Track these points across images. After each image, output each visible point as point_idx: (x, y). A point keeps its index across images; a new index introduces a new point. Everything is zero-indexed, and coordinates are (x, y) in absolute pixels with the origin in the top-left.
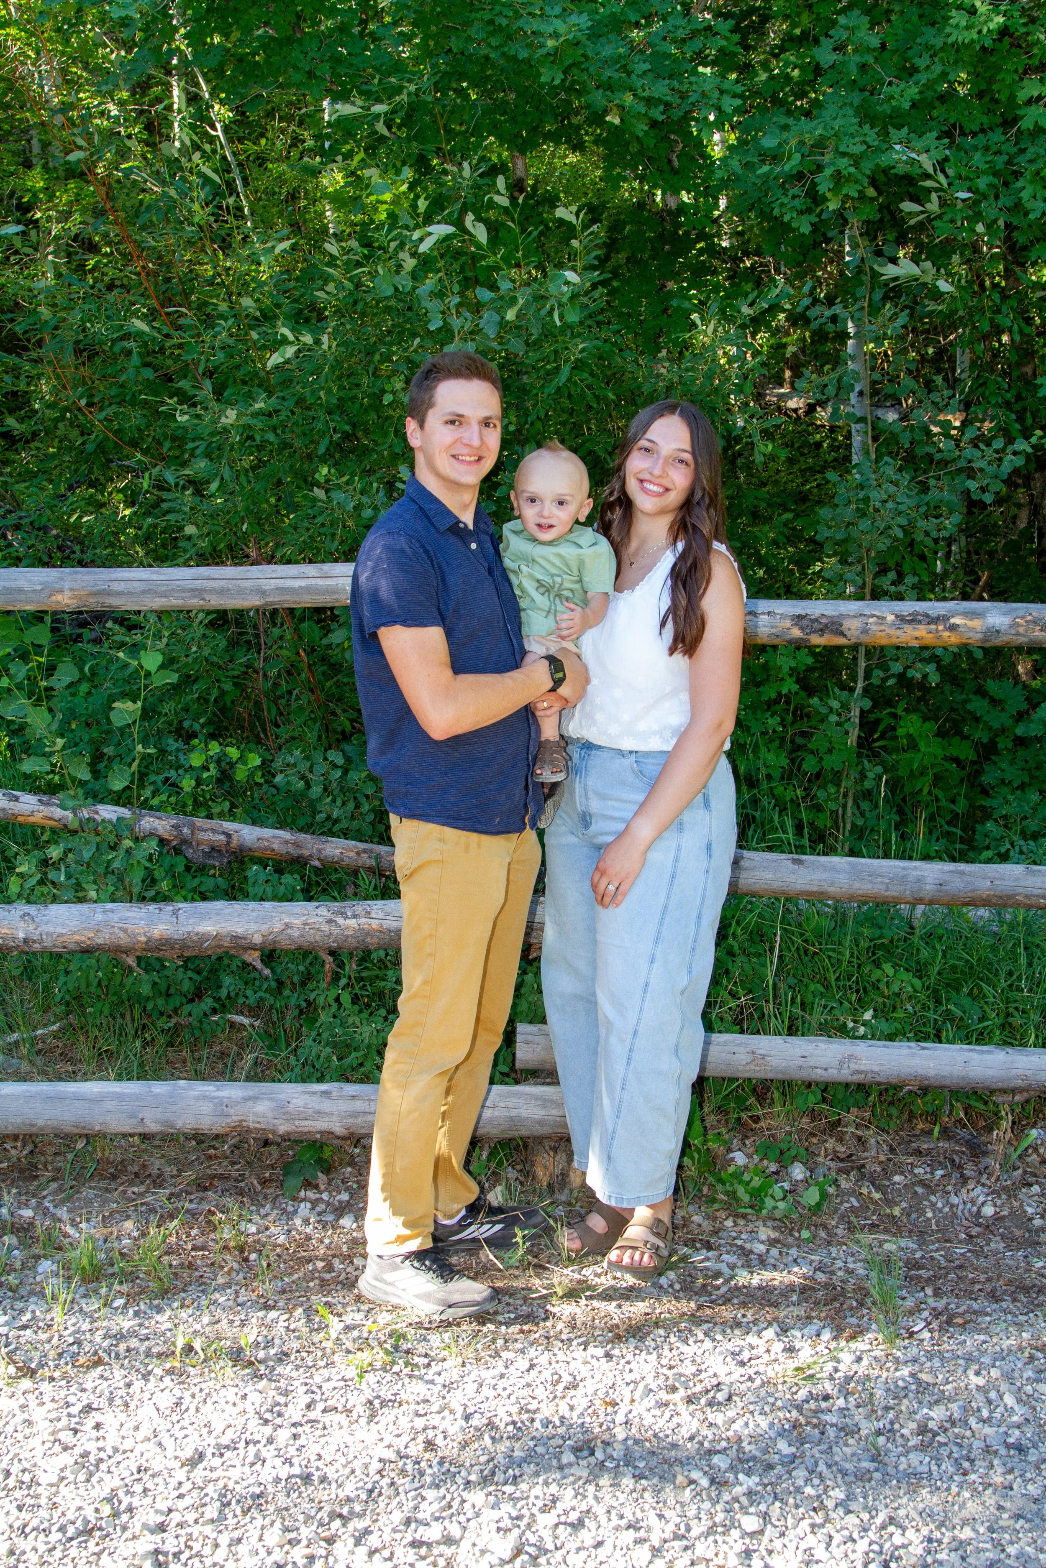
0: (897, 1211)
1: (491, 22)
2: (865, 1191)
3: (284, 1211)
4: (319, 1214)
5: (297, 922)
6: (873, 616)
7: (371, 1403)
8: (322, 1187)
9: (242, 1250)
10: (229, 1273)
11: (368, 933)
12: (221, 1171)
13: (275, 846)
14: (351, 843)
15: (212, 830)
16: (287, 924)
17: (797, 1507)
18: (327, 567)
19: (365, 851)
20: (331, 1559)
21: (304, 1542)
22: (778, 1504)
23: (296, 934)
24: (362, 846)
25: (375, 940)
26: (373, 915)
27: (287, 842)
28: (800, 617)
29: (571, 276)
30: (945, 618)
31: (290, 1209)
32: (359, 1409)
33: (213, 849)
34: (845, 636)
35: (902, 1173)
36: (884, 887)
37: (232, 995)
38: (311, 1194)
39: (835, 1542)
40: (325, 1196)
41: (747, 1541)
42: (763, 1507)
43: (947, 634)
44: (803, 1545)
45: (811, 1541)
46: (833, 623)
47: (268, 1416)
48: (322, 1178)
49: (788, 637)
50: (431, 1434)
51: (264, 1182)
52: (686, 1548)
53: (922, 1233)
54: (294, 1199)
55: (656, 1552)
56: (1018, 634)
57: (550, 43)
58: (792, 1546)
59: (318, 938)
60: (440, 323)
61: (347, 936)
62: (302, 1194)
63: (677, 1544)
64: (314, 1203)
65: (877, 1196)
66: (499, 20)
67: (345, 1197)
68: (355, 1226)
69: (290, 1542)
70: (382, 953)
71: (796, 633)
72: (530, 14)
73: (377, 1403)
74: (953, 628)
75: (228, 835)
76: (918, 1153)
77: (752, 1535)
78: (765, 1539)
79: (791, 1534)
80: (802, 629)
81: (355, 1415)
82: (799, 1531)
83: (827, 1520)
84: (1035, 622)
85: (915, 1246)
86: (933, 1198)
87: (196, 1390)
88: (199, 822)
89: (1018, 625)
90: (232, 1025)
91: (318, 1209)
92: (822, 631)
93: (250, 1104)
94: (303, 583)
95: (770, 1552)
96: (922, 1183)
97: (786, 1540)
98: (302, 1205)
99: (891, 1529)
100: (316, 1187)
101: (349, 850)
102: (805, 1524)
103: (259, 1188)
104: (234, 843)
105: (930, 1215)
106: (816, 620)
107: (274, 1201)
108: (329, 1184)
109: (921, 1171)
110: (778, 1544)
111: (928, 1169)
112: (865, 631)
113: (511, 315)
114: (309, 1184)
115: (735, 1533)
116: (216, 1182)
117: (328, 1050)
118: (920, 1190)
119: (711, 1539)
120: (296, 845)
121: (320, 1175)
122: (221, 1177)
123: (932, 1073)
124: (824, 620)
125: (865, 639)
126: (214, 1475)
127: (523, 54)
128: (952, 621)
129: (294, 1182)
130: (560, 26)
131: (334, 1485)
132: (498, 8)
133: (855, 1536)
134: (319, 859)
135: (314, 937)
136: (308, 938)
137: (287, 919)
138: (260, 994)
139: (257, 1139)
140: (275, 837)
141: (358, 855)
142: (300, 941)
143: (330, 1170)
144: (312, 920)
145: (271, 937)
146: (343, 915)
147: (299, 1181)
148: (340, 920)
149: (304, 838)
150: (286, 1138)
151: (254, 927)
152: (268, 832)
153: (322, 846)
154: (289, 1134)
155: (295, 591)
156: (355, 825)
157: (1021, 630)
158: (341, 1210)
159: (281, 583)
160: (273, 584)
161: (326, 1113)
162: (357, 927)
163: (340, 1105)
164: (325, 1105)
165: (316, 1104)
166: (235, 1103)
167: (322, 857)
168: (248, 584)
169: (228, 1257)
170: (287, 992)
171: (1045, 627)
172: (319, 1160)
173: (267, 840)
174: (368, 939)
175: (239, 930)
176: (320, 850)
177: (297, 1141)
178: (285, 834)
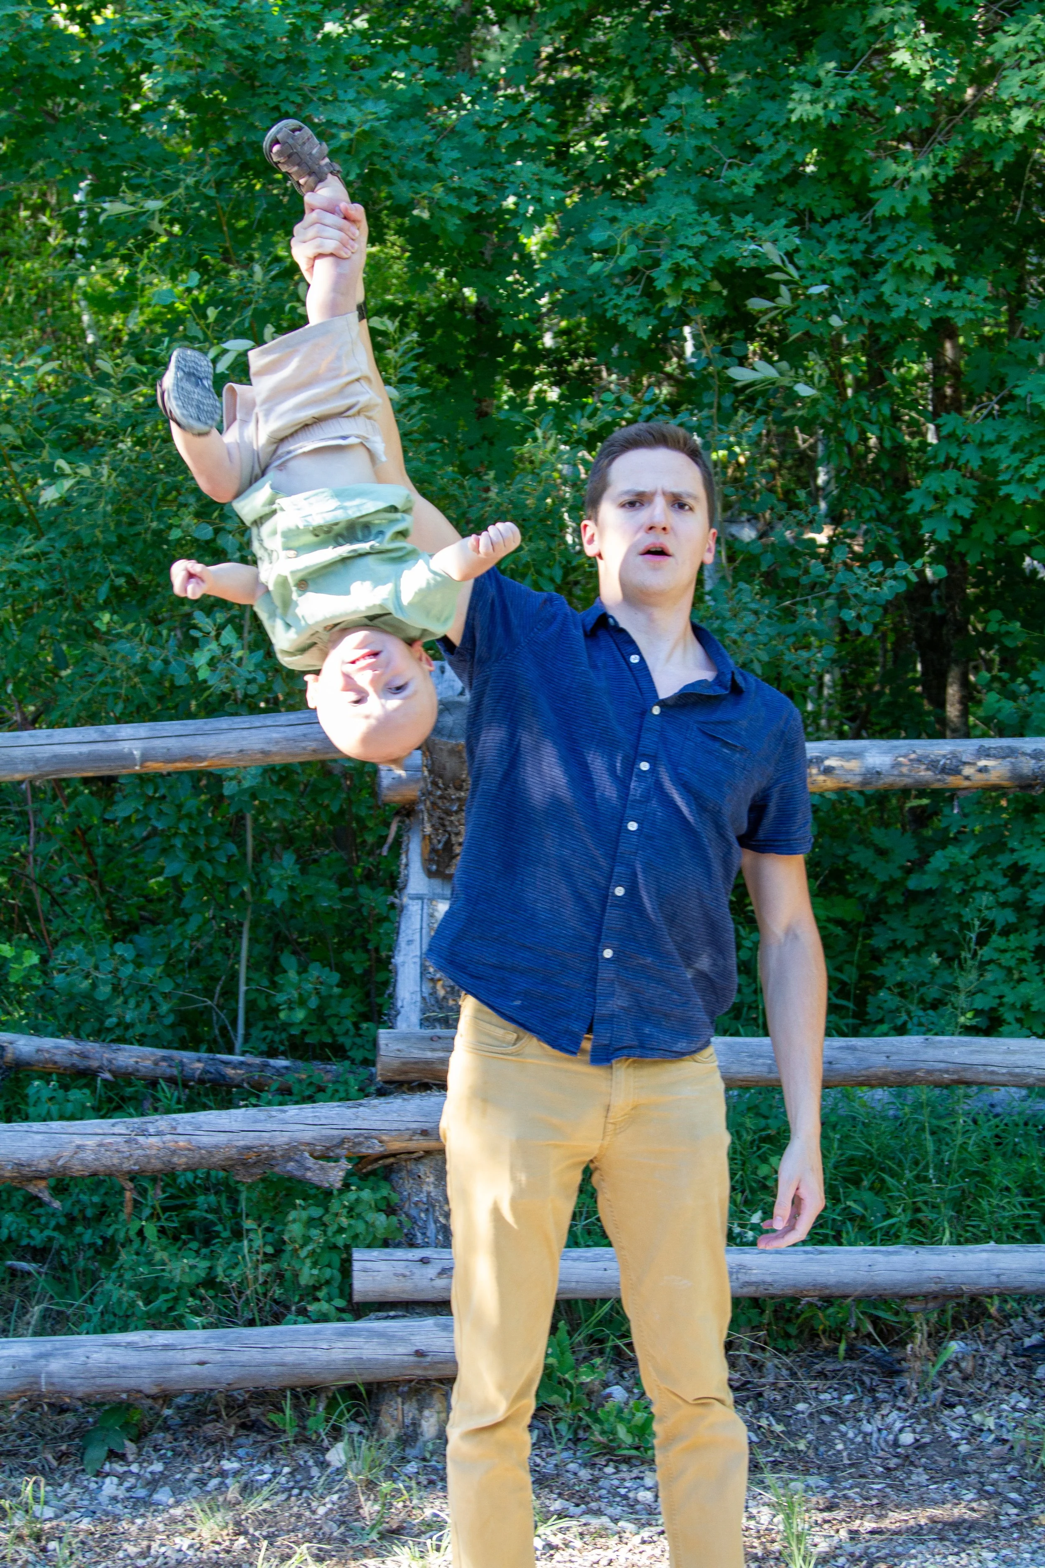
0: (802, 1446)
2: (764, 1423)
3: (86, 1488)
4: (129, 1490)
5: (91, 1142)
8: (131, 1458)
9: (38, 1539)
11: (174, 1152)
12: (8, 1447)
13: (57, 1058)
14: (148, 1050)
16: (79, 1147)
18: (110, 729)
19: (164, 1059)
23: (89, 1156)
24: (161, 1052)
25: (184, 1160)
26: (179, 1130)
27: (71, 1053)
30: (819, 760)
31: (93, 1486)
35: (805, 1400)
36: (765, 1069)
37: (14, 1235)
38: (119, 1468)
40: (135, 1468)
43: (821, 778)
48: (130, 1448)
51: (61, 1457)
53: (833, 1469)
54: (98, 1474)
56: (902, 775)
57: (344, 135)
59: (116, 1161)
61: (150, 1157)
62: (107, 1467)
64: (122, 1478)
65: (779, 1428)
67: (158, 1467)
68: (171, 1501)
70: (190, 1176)
72: (320, 99)
74: (828, 771)
75: (2, 1048)
76: (822, 1375)
84: (919, 761)
85: (826, 1484)
86: (842, 1428)
89: (900, 764)
90: (13, 1272)
91: (127, 1485)
93: (42, 1362)
94: (85, 749)
96: (829, 1411)
98: (108, 1480)
100: (122, 1457)
101: (144, 1058)
103: (55, 1463)
104: (9, 1055)
105: (840, 1447)
107: (72, 1480)
108: (139, 1454)
109: (827, 1396)
111: (835, 1394)
114: (114, 1455)
116: (2, 1460)
117: (132, 1293)
118: (827, 1418)
120: (83, 1056)
121: (128, 1443)
122: (8, 1454)
123: (832, 1280)
128: (827, 763)
129: (97, 1453)
130: (352, 113)
132: (284, 94)
134: (110, 1071)
135: (111, 1160)
136: (104, 1161)
137: (78, 1140)
138: (48, 1233)
139: (50, 1405)
140: (57, 1047)
141: (156, 1063)
142: (96, 1166)
143: (139, 1437)
144: (109, 1140)
145: (60, 1163)
146: (144, 1133)
147: (103, 1452)
148: (141, 1139)
149: (92, 1047)
150: (86, 1401)
151: (40, 1152)
152: (48, 1042)
153: (114, 1055)
154: (89, 1396)
155: (74, 759)
156: (152, 1029)
157: (905, 770)
158: (154, 1484)
159: (58, 749)
160: (48, 751)
161: (133, 1368)
162: (161, 1145)
163: (148, 1357)
164: (131, 1358)
165: (120, 1357)
166: (25, 1362)
167: (113, 1067)
168: (18, 752)
169: (21, 1548)
170: (79, 1229)
171: (933, 765)
172: (125, 1426)
173: (48, 1051)
174: (175, 1159)
175: (23, 1157)
176: (110, 1061)
177: (99, 1405)
178: (67, 1044)
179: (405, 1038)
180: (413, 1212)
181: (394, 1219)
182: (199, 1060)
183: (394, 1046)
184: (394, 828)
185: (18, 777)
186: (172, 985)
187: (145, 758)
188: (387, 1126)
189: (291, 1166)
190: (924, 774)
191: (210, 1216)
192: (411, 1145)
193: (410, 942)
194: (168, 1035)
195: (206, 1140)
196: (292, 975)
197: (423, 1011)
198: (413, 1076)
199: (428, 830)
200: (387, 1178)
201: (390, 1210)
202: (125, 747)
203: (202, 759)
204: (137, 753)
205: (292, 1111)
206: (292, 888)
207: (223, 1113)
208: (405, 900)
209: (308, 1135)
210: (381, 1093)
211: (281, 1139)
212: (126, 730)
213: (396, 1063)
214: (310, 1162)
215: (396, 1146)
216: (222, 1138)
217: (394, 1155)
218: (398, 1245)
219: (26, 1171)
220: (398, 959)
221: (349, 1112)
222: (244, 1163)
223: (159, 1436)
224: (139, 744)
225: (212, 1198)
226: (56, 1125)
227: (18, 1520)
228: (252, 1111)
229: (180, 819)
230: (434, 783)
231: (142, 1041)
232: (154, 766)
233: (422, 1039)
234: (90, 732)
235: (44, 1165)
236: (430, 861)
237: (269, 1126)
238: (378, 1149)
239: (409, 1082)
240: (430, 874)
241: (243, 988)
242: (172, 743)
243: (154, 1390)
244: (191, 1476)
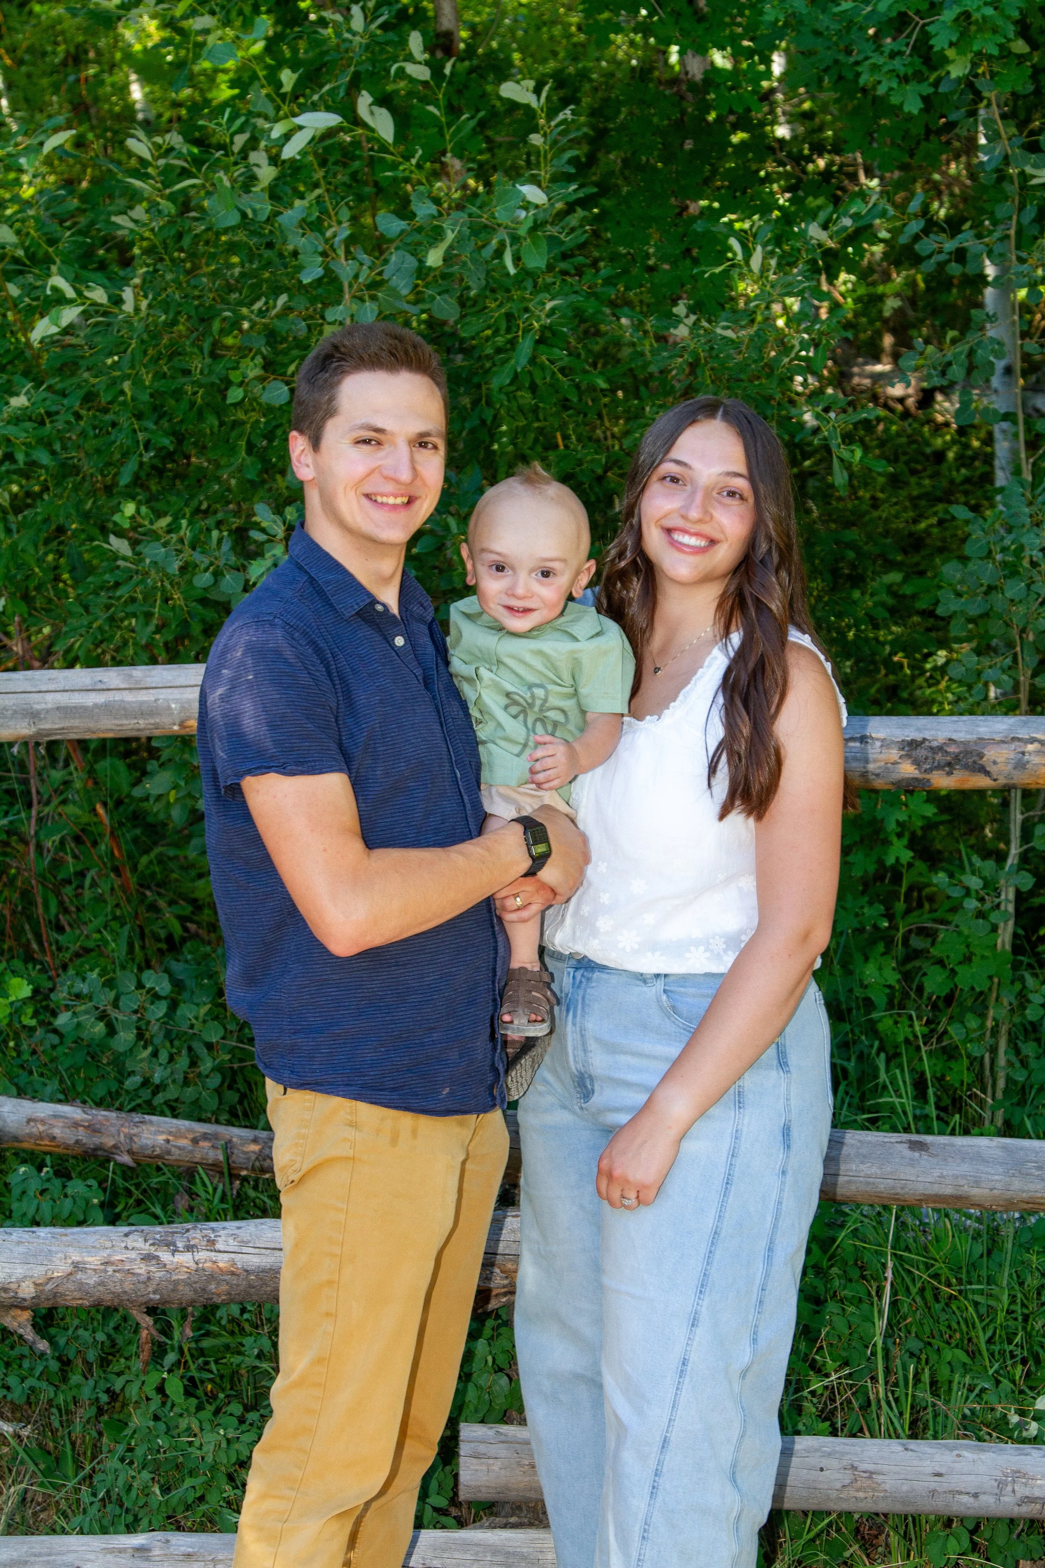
5: (93, 1260)
6: (1033, 740)
11: (212, 1277)
13: (57, 1132)
14: (183, 1124)
16: (75, 1265)
18: (139, 672)
19: (205, 1137)
23: (90, 1278)
24: (202, 1128)
25: (224, 1288)
26: (220, 1246)
27: (76, 1125)
28: (913, 744)
29: (532, 193)
34: (987, 773)
46: (967, 753)
49: (895, 777)
59: (128, 1287)
60: (319, 272)
61: (176, 1283)
70: (235, 1310)
71: (908, 770)
80: (917, 763)
92: (949, 767)
94: (102, 699)
101: (178, 1135)
106: (940, 748)
112: (1021, 765)
113: (434, 258)
117: (146, 1475)
120: (92, 1128)
124: (952, 749)
125: (1022, 779)
134: (130, 1152)
135: (120, 1284)
136: (111, 1286)
137: (75, 1256)
138: (31, 1382)
140: (55, 1116)
141: (194, 1144)
142: (98, 1293)
144: (118, 1256)
145: (49, 1287)
146: (170, 1248)
148: (165, 1256)
149: (104, 1117)
151: (20, 1272)
152: (43, 1109)
153: (135, 1131)
155: (86, 712)
156: (189, 1094)
159: (64, 698)
160: (52, 701)
162: (193, 1266)
167: (135, 1147)
168: (9, 701)
170: (76, 1378)
173: (43, 1122)
174: (212, 1287)
176: (130, 1137)
178: (70, 1112)
182: (255, 1141)
185: (7, 735)
186: (221, 1033)
187: (186, 715)
195: (256, 1261)
202: (160, 697)
204: (176, 706)
224: (179, 694)
226: (46, 1233)
231: (176, 1110)
234: (112, 676)
235: (26, 1290)
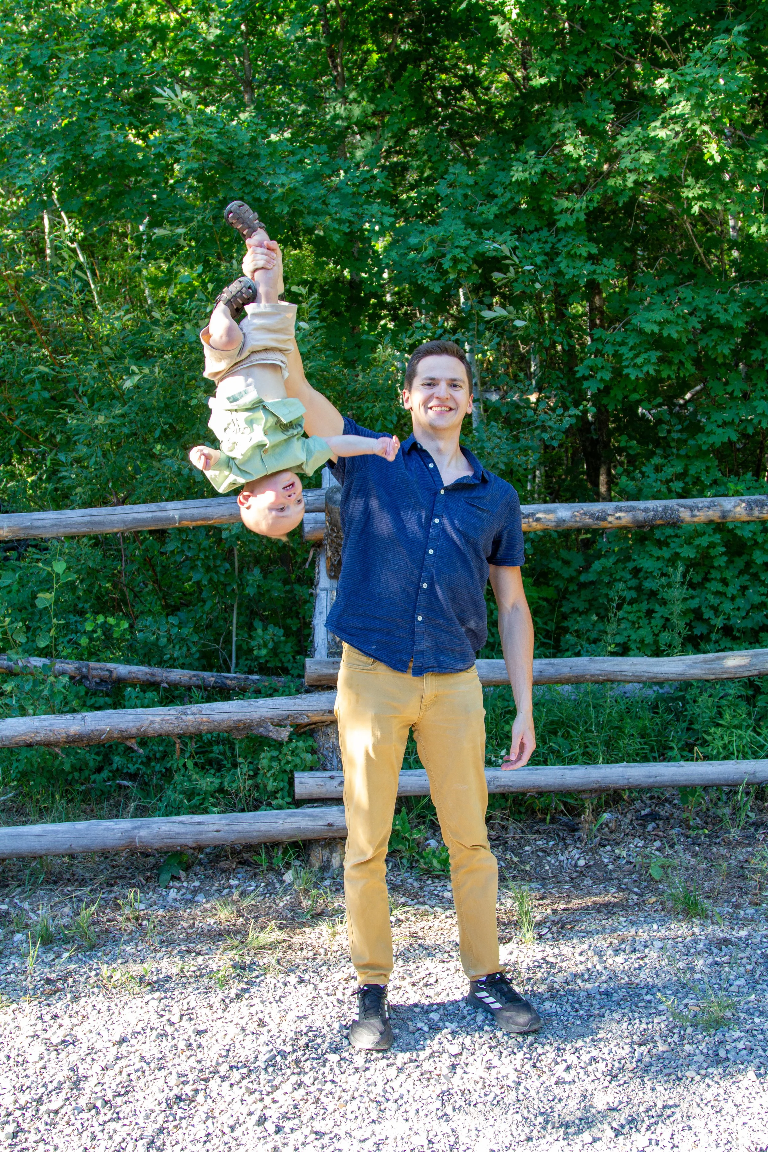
0: (528, 868)
1: (244, 179)
2: (508, 857)
3: (161, 895)
4: (182, 895)
5: (158, 719)
7: (224, 1001)
8: (183, 879)
9: (137, 920)
10: (130, 934)
11: (201, 724)
12: (120, 874)
13: (139, 676)
14: (186, 671)
15: (100, 669)
16: (152, 721)
17: (481, 1037)
18: (163, 504)
19: (194, 676)
20: (208, 1091)
21: (191, 1082)
22: (469, 1037)
23: (157, 726)
24: (192, 673)
25: (206, 727)
26: (203, 712)
27: (146, 673)
29: (303, 324)
30: (533, 514)
31: (164, 893)
32: (217, 1005)
33: (102, 680)
35: (529, 845)
37: (120, 767)
38: (177, 884)
39: (504, 1055)
40: (185, 884)
41: (453, 1059)
42: (461, 1040)
43: (534, 524)
44: (486, 1059)
45: (490, 1056)
47: (162, 1013)
48: (183, 874)
50: (261, 1016)
51: (147, 879)
52: (418, 1066)
53: (544, 879)
54: (166, 887)
55: (400, 1070)
56: (576, 521)
57: (280, 190)
58: (479, 1060)
59: (171, 729)
61: (188, 726)
62: (171, 884)
63: (412, 1064)
64: (179, 889)
65: (516, 859)
66: (248, 178)
67: (197, 884)
68: (204, 900)
69: (183, 1083)
70: (209, 736)
73: (227, 1000)
74: (538, 520)
75: (111, 672)
76: (538, 832)
77: (456, 1056)
78: (463, 1057)
79: (478, 1053)
81: (215, 1008)
82: (483, 1051)
83: (499, 1043)
84: (585, 514)
85: (540, 887)
86: (549, 858)
87: (117, 1001)
88: (92, 664)
89: (575, 516)
90: (120, 786)
91: (181, 892)
93: (136, 831)
94: (150, 515)
95: (467, 1064)
96: (542, 850)
97: (475, 1057)
98: (172, 890)
99: (536, 1045)
100: (179, 879)
101: (184, 676)
102: (486, 1047)
103: (144, 882)
104: (115, 675)
105: (547, 868)
107: (154, 890)
108: (187, 877)
109: (540, 843)
110: (471, 1060)
111: (545, 841)
114: (174, 878)
115: (445, 1056)
116: (118, 881)
117: (181, 796)
118: (540, 854)
119: (432, 1060)
120: (152, 675)
121: (181, 872)
122: (121, 878)
123: (543, 784)
126: (133, 1049)
127: (264, 197)
128: (538, 516)
129: (165, 877)
130: (284, 179)
131: (206, 1049)
132: (248, 171)
133: (515, 1050)
134: (167, 683)
135: (168, 728)
136: (165, 729)
137: (151, 718)
138: (137, 766)
139: (141, 853)
140: (139, 671)
141: (190, 678)
142: (160, 731)
143: (187, 868)
144: (167, 718)
145: (142, 730)
146: (185, 714)
147: (168, 876)
148: (183, 717)
149: (157, 670)
150: (159, 851)
151: (131, 724)
152: (134, 668)
153: (168, 674)
154: (161, 848)
155: (144, 520)
156: (188, 661)
157: (578, 519)
158: (195, 892)
159: (136, 516)
160: (131, 517)
161: (183, 834)
162: (194, 720)
163: (191, 828)
164: (182, 829)
165: (176, 828)
166: (127, 831)
167: (168, 681)
168: (115, 517)
169: (129, 924)
170: (153, 764)
171: (592, 516)
172: (180, 863)
173: (134, 673)
174: (201, 727)
175: (123, 727)
176: (166, 677)
177: (166, 853)
178: (145, 669)
179: (319, 663)
180: (325, 753)
181: (315, 756)
182: (212, 677)
183: (314, 667)
184: (311, 553)
185: (115, 530)
186: (198, 638)
187: (181, 519)
188: (311, 708)
189: (261, 730)
190: (588, 521)
191: (220, 757)
192: (324, 718)
193: (321, 613)
194: (197, 664)
195: (217, 717)
196: (260, 631)
197: (328, 649)
198: (324, 682)
199: (329, 554)
200: (311, 735)
201: (313, 752)
202: (171, 513)
203: (211, 519)
204: (177, 517)
205: (261, 701)
206: (259, 586)
207: (226, 703)
208: (318, 591)
209: (270, 714)
210: (307, 692)
211: (256, 716)
212: (171, 505)
213: (315, 676)
214: (271, 728)
215: (316, 719)
216: (225, 716)
217: (315, 724)
218: (318, 770)
219: (125, 734)
220: (315, 622)
221: (291, 702)
222: (237, 729)
223: (197, 868)
224: (178, 512)
225: (221, 747)
226: (139, 710)
227: (127, 910)
228: (240, 702)
229: (200, 551)
230: (332, 530)
231: (183, 667)
232: (185, 523)
233: (329, 663)
234: (153, 506)
235: (134, 731)
236: (331, 570)
237: (249, 710)
238: (306, 720)
239: (322, 686)
240: (331, 577)
241: (234, 639)
242: (195, 511)
243: (194, 845)
244: (214, 888)
